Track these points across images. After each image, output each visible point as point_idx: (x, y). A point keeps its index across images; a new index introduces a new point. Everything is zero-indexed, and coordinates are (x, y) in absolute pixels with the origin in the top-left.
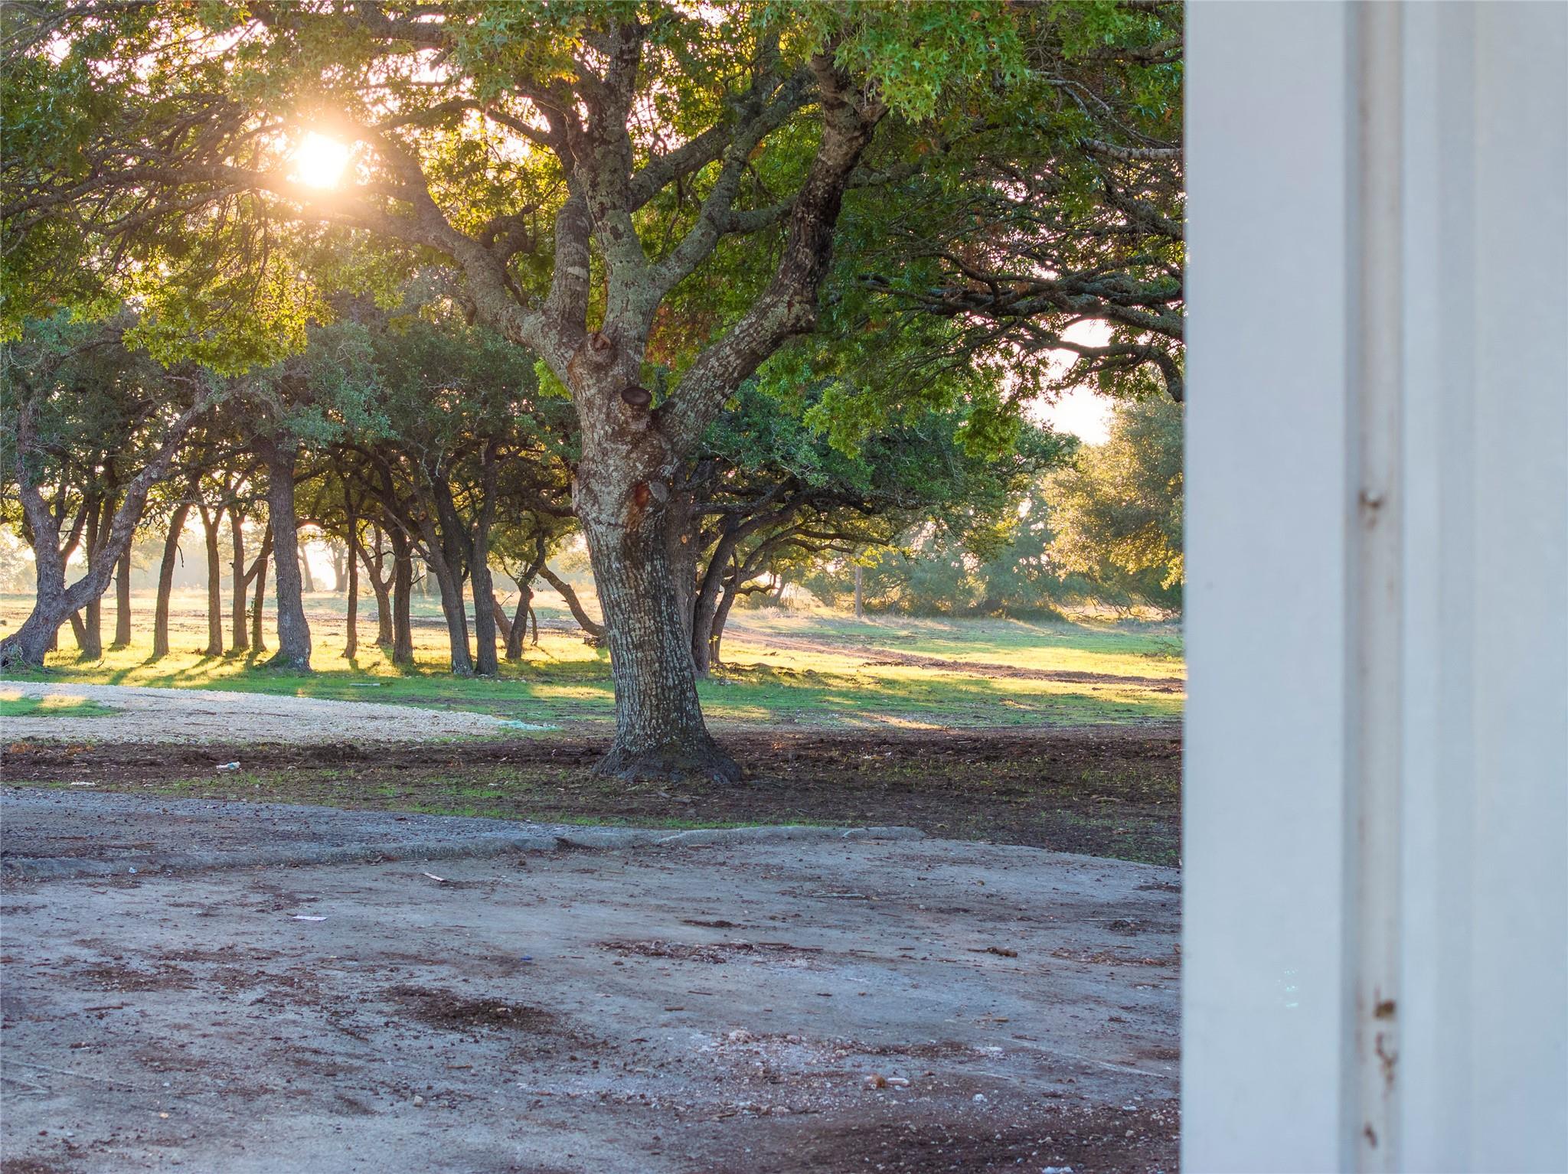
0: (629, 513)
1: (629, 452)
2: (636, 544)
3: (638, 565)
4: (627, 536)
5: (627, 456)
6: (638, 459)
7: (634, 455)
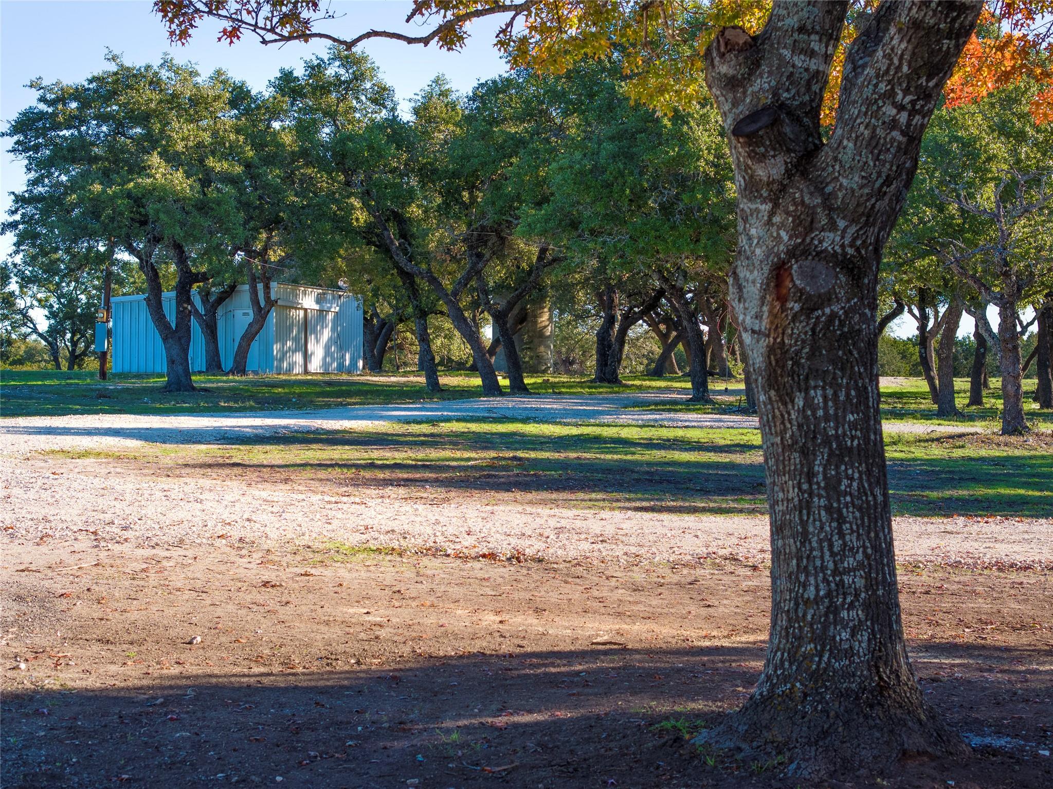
0: (770, 312)
1: (772, 214)
2: (781, 363)
3: (786, 398)
4: (771, 350)
5: (769, 222)
6: (782, 226)
7: (777, 219)
